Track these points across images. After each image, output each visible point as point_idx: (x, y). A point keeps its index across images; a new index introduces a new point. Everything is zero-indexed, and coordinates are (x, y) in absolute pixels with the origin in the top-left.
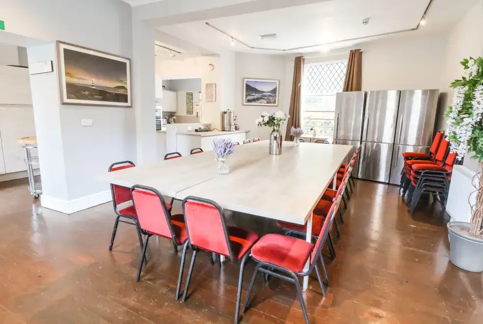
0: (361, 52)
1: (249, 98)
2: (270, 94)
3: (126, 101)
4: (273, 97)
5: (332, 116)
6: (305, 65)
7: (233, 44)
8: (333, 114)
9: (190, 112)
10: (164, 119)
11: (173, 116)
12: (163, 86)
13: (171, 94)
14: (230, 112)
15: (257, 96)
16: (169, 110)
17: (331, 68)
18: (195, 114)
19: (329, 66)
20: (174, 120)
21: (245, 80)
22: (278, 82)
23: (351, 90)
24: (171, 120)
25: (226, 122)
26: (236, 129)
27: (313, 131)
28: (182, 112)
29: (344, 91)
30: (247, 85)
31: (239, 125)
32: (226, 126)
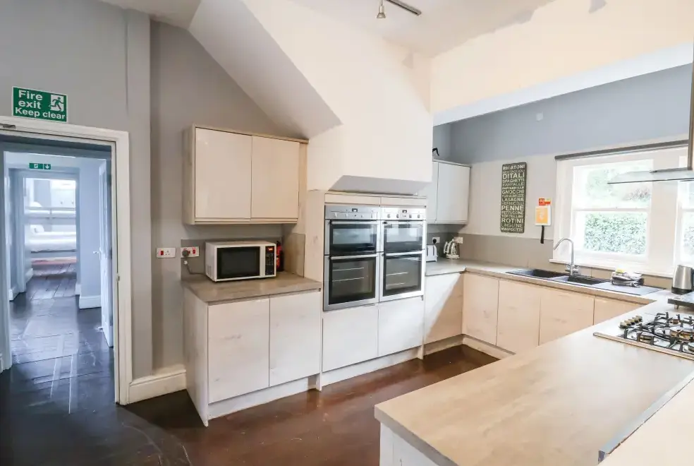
9: (513, 223)
10: (431, 248)
11: (457, 235)
12: (434, 150)
13: (455, 172)
16: (444, 219)
18: (532, 232)
20: (458, 246)
24: (450, 246)
28: (488, 223)
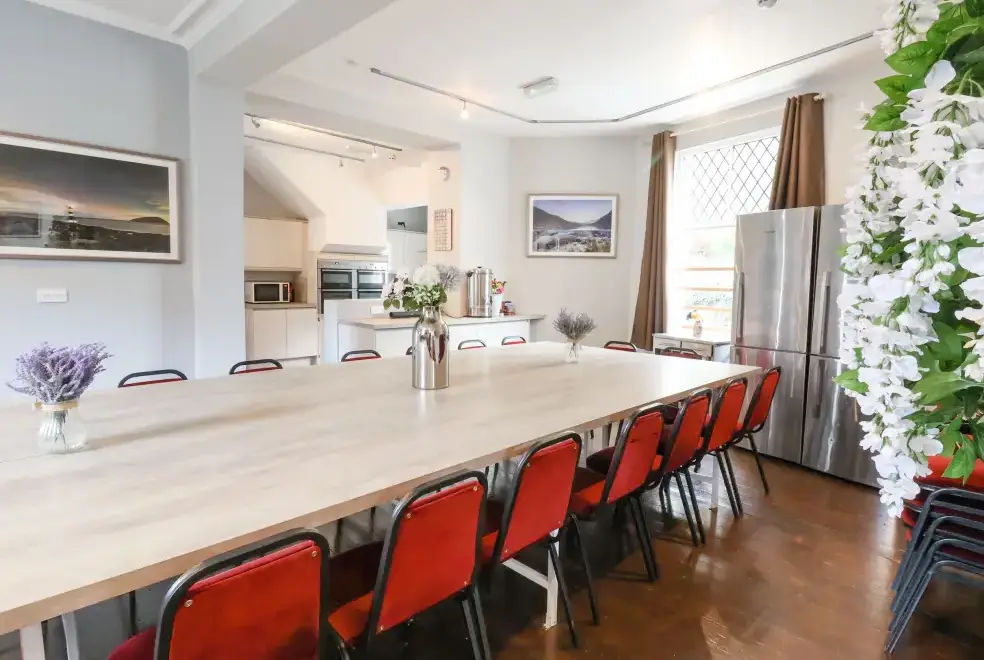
0: (821, 102)
1: (545, 239)
2: (594, 229)
3: (167, 249)
4: (604, 236)
5: (728, 280)
6: (677, 153)
7: (465, 115)
8: (731, 274)
12: (400, 223)
14: (484, 273)
15: (562, 234)
17: (746, 152)
19: (738, 149)
21: (532, 199)
22: (614, 200)
23: (795, 205)
25: (472, 296)
26: (505, 311)
27: (692, 322)
29: (773, 207)
30: (537, 211)
31: (516, 303)
32: (472, 305)
